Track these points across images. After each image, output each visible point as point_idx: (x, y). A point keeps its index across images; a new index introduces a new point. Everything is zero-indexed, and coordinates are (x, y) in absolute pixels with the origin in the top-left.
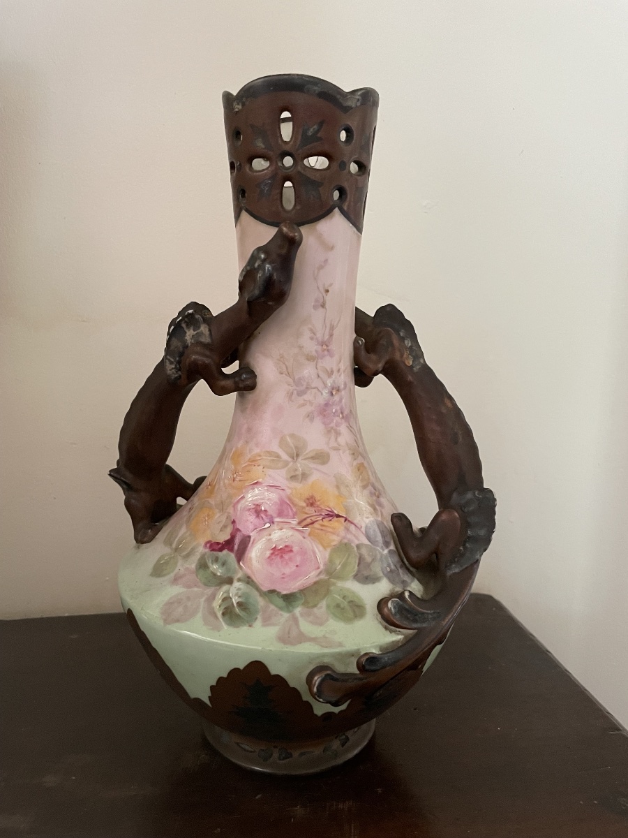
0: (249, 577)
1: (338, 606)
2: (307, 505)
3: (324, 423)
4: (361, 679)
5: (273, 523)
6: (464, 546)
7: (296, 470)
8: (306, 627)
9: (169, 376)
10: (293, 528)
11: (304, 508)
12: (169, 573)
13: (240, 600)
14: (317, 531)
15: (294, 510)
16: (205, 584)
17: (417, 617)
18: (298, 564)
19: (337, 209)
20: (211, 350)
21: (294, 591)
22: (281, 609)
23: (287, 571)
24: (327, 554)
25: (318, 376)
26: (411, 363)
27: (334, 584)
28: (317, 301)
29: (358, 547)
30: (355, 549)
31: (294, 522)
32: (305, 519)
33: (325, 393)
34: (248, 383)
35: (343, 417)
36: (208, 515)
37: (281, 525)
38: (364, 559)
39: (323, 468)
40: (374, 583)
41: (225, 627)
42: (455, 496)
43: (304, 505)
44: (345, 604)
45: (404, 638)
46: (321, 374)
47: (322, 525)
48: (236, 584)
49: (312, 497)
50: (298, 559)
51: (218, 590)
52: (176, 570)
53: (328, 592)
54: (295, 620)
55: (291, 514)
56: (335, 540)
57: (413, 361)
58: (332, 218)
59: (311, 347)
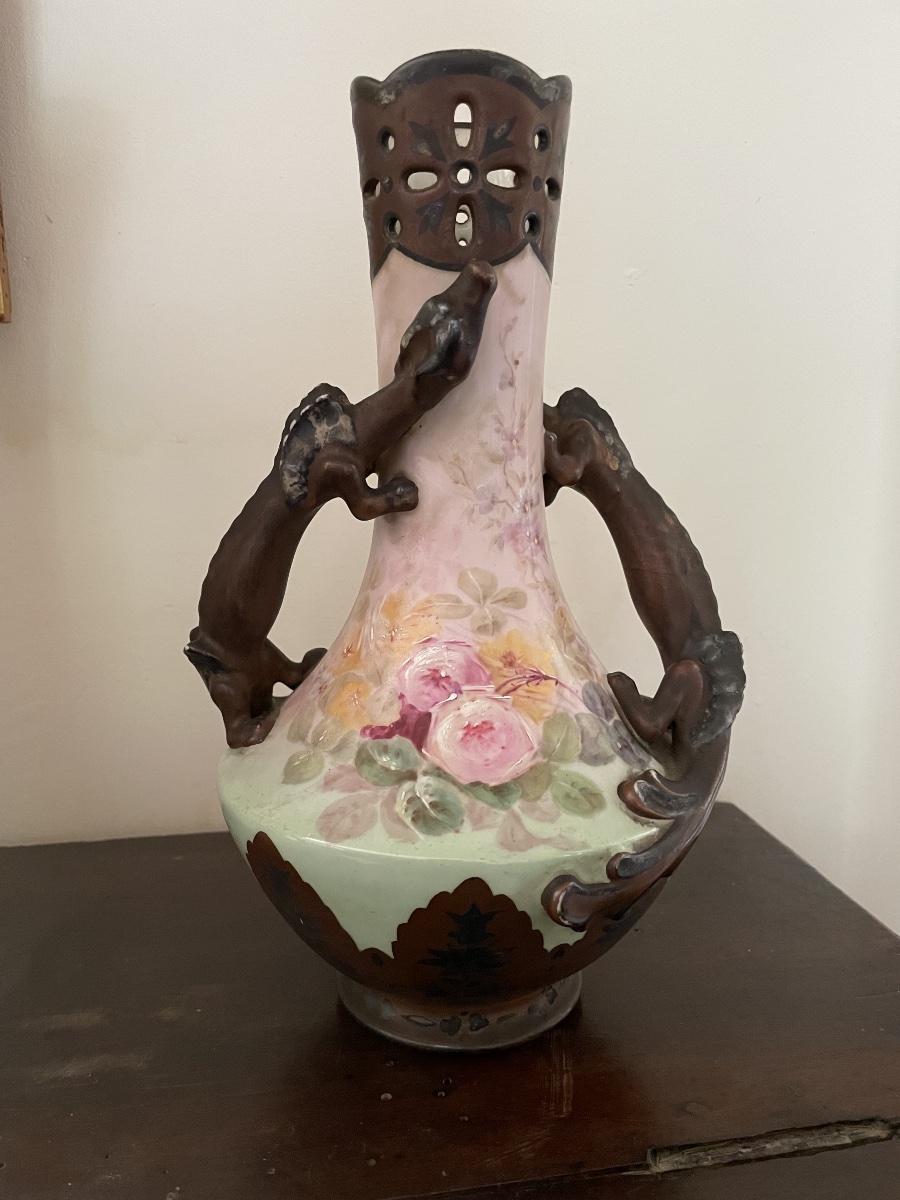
0: (438, 768)
1: (568, 796)
2: (505, 665)
3: (517, 551)
4: (613, 890)
5: (461, 692)
6: (710, 707)
7: (485, 618)
8: (531, 824)
9: (289, 495)
10: (488, 697)
11: (500, 669)
12: (314, 776)
13: (432, 799)
14: (521, 699)
15: (488, 673)
16: (375, 784)
17: (670, 803)
18: (504, 744)
19: (529, 245)
20: (355, 452)
21: (506, 781)
22: (492, 805)
23: (491, 755)
24: (540, 729)
25: (508, 485)
26: (617, 467)
27: (556, 768)
28: (503, 376)
29: (577, 717)
30: (575, 721)
31: (490, 688)
32: (504, 684)
33: (517, 507)
34: (407, 499)
35: (539, 543)
36: (358, 692)
37: (473, 695)
38: (588, 733)
39: (520, 613)
40: (606, 764)
41: (422, 837)
42: (688, 643)
43: (500, 665)
44: (575, 793)
45: (660, 832)
46: (511, 482)
47: (528, 691)
48: (423, 780)
49: (510, 654)
50: (503, 738)
51: (398, 789)
52: (325, 771)
53: (550, 779)
54: (517, 819)
55: (484, 678)
56: (548, 709)
57: (620, 464)
58: (522, 259)
59: (496, 443)
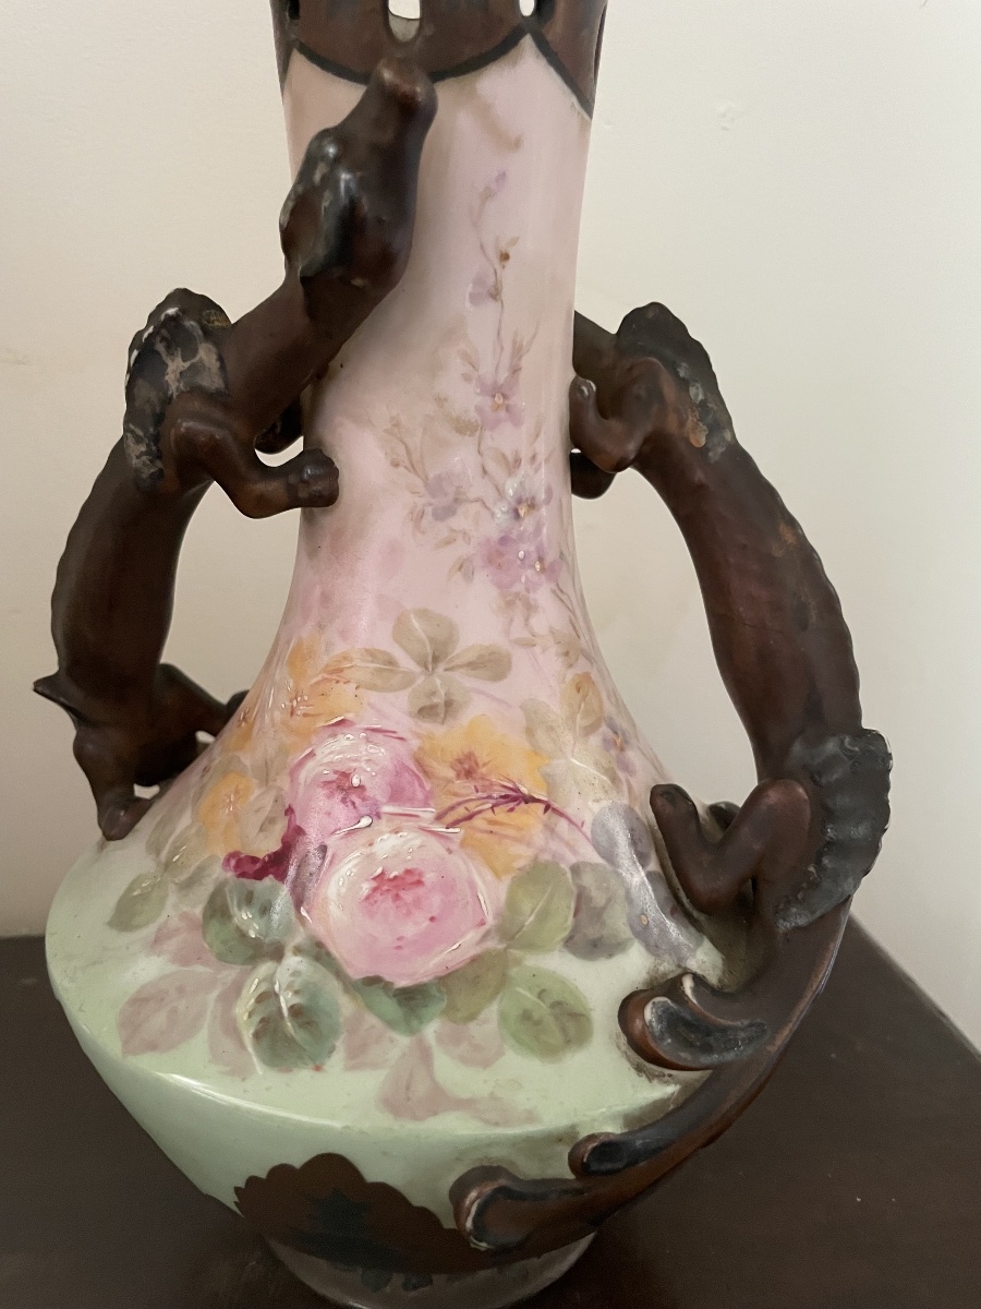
0: (319, 945)
1: (526, 1016)
2: (458, 776)
3: (500, 586)
4: (579, 1192)
5: (378, 816)
6: (818, 863)
7: (434, 693)
8: (449, 1071)
9: (137, 471)
10: (423, 829)
11: (449, 781)
12: (146, 924)
13: (296, 1000)
14: (479, 835)
15: (428, 786)
16: (221, 957)
17: (711, 1040)
18: (434, 914)
19: (527, 42)
20: (226, 407)
21: (425, 980)
22: (391, 1024)
23: (410, 930)
24: (502, 889)
25: (485, 472)
26: (703, 441)
27: (518, 962)
28: (479, 281)
29: (576, 870)
30: (569, 875)
31: (427, 814)
32: (452, 808)
33: (501, 512)
34: (318, 487)
35: (543, 570)
36: (237, 792)
37: (398, 821)
38: (590, 899)
39: (495, 688)
40: (611, 956)
41: (260, 1068)
42: (797, 748)
43: (451, 774)
44: (542, 1010)
45: (681, 1092)
46: (492, 467)
47: (491, 822)
48: (292, 961)
49: (470, 756)
50: (435, 902)
51: (248, 973)
52: (162, 919)
53: (503, 982)
54: (425, 1055)
55: (420, 795)
56: (522, 855)
57: (708, 437)
58: (515, 63)
59: (466, 399)
